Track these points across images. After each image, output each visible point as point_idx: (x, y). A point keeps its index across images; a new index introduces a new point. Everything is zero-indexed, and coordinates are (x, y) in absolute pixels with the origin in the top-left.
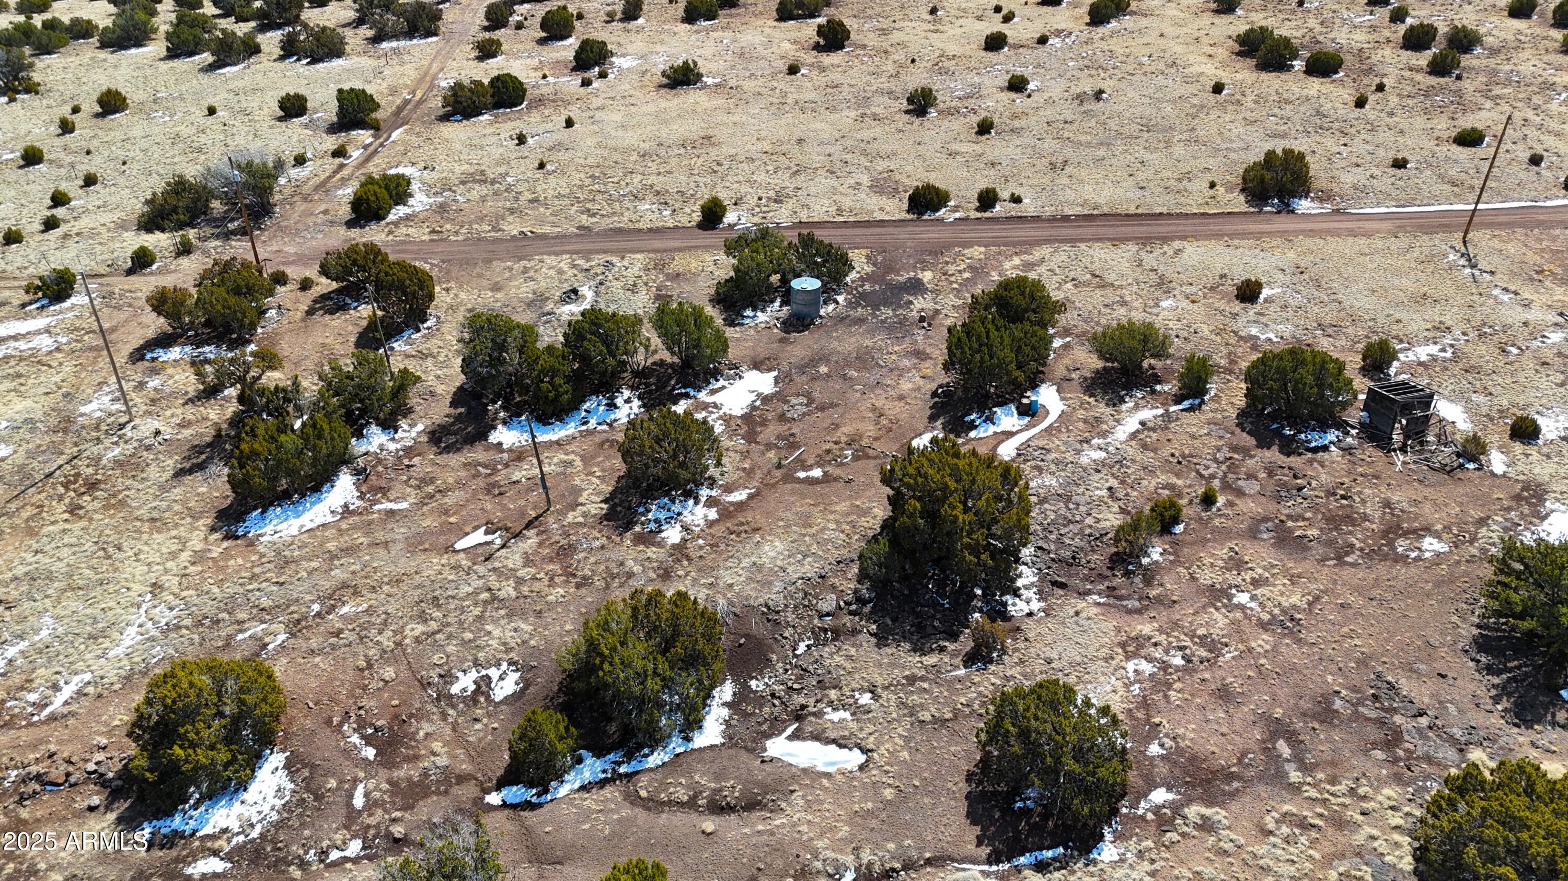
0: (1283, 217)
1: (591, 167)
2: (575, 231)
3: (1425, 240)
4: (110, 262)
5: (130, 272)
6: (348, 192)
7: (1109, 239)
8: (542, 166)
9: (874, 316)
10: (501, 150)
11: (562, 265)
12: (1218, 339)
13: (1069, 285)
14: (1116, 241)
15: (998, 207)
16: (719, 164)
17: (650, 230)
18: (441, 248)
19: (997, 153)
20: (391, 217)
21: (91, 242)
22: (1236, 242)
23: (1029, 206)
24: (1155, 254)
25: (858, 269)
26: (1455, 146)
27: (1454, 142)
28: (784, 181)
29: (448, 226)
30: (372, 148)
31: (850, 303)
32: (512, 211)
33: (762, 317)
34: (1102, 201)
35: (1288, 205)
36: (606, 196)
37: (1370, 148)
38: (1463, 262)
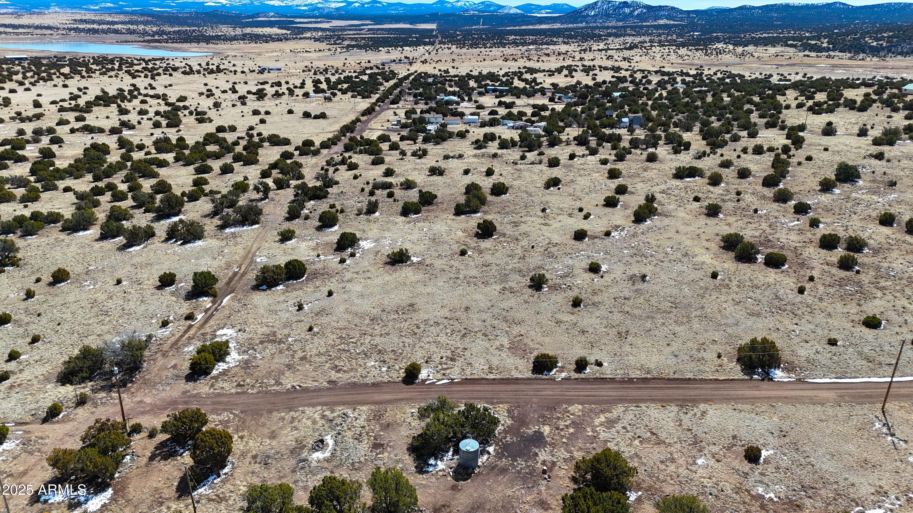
0: (766, 385)
1: (341, 329)
2: (327, 385)
3: (858, 409)
4: (33, 412)
5: (45, 421)
6: (191, 349)
7: (660, 401)
8: (311, 329)
9: (514, 467)
10: (287, 315)
11: (316, 415)
12: (737, 497)
13: (637, 442)
14: (664, 402)
15: (588, 370)
16: (418, 328)
17: (373, 384)
18: (242, 399)
19: (585, 322)
20: (215, 372)
21: (26, 393)
22: (739, 406)
23: (608, 370)
24: (689, 415)
25: (502, 422)
26: (864, 327)
27: (863, 324)
28: (456, 342)
29: (248, 381)
30: (210, 312)
31: (497, 453)
32: (289, 367)
33: (441, 465)
34: (652, 366)
35: (768, 374)
36: (348, 354)
37: (812, 327)
38: (885, 430)
